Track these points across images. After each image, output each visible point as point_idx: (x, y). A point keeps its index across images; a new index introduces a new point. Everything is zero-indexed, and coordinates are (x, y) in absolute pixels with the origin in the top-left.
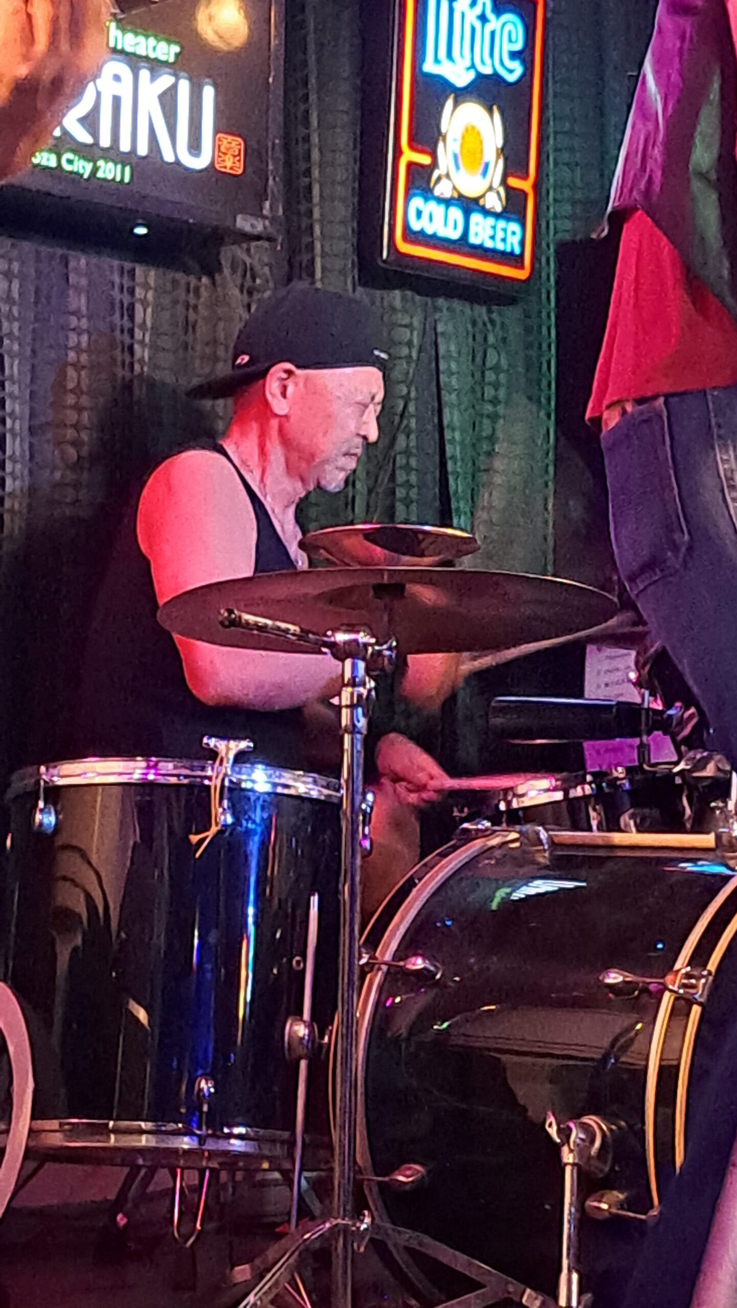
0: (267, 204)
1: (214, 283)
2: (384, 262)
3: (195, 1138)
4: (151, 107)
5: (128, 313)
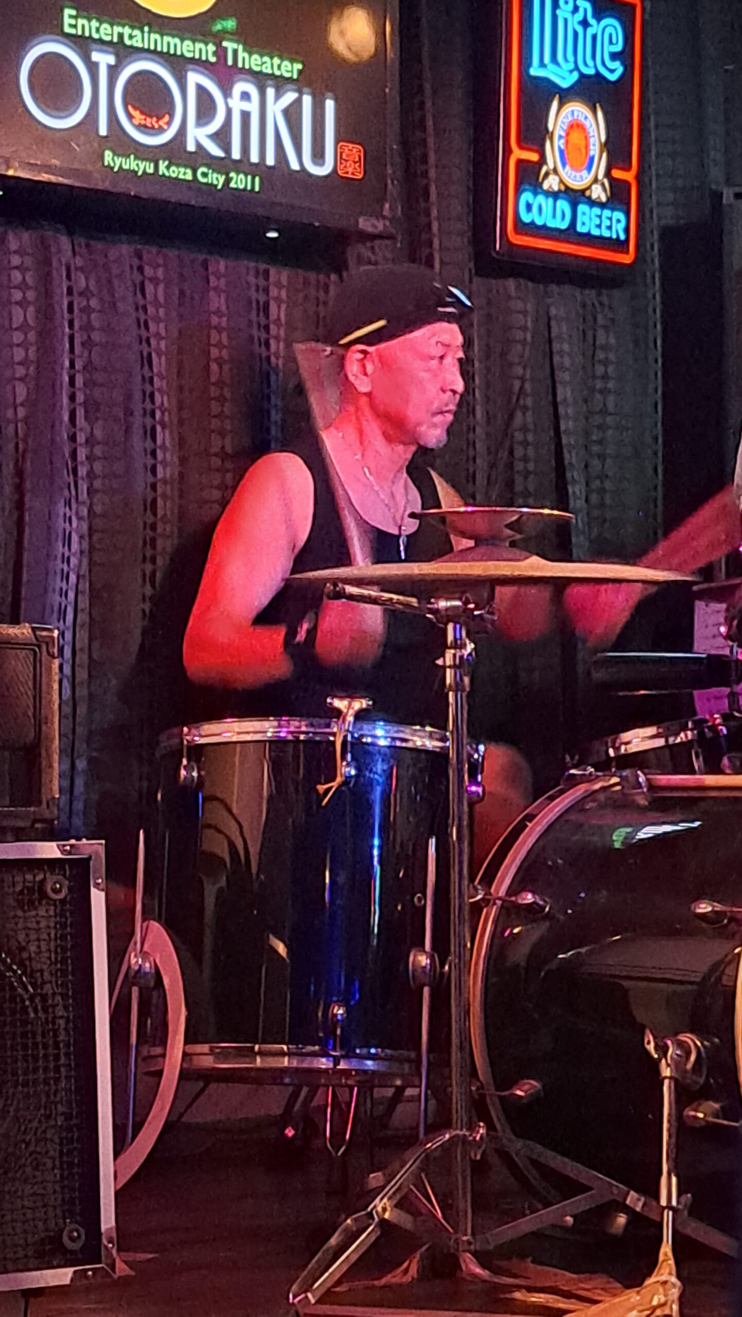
0: (387, 206)
2: (497, 253)
3: (331, 1059)
4: (277, 120)
5: (264, 311)
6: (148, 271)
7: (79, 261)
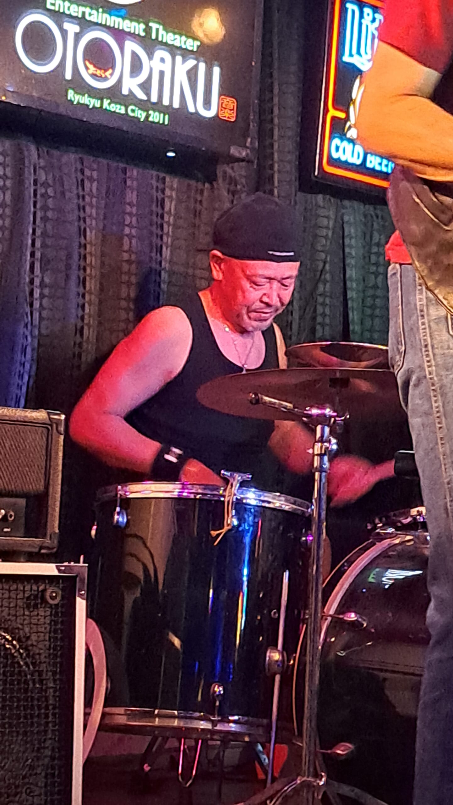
0: (249, 140)
1: (212, 187)
2: (316, 177)
4: (181, 77)
5: (161, 204)
6: (87, 172)
7: (42, 163)
